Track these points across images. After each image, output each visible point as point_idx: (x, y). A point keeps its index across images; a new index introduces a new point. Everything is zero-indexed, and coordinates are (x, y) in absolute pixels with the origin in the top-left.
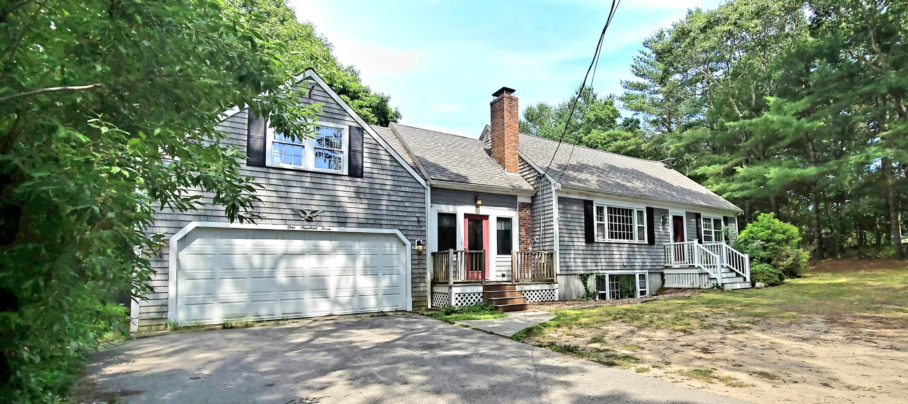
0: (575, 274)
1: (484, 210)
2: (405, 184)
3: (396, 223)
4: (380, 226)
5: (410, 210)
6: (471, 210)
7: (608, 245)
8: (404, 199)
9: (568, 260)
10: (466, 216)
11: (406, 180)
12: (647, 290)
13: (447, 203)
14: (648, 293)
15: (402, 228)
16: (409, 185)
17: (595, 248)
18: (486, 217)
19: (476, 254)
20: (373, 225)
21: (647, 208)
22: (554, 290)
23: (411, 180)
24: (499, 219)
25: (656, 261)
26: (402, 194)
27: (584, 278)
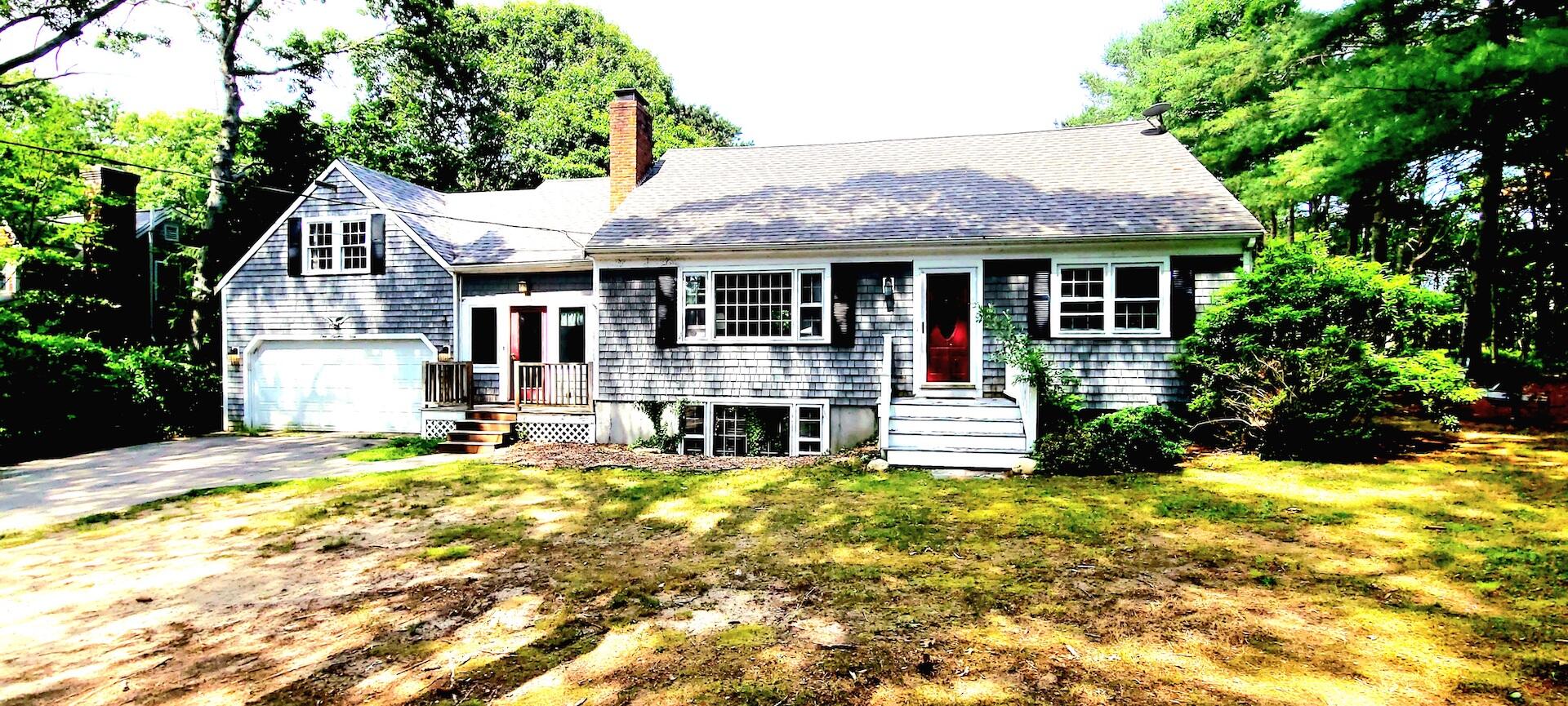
0: (632, 402)
1: (537, 299)
2: (431, 275)
3: (420, 325)
4: (404, 330)
5: (436, 307)
6: (520, 299)
7: (712, 349)
8: (430, 295)
9: (616, 377)
10: (514, 309)
11: (432, 269)
12: (824, 440)
13: (483, 293)
14: (825, 446)
15: (427, 331)
16: (435, 275)
17: (682, 356)
18: (544, 309)
19: (534, 367)
20: (396, 330)
21: (836, 268)
22: (587, 426)
23: (437, 269)
24: (564, 311)
25: (856, 380)
26: (427, 288)
27: (654, 410)
